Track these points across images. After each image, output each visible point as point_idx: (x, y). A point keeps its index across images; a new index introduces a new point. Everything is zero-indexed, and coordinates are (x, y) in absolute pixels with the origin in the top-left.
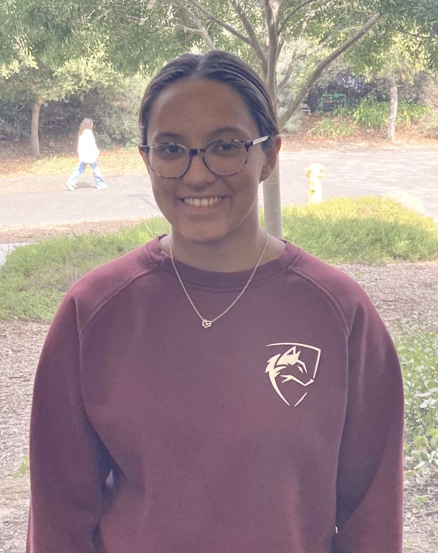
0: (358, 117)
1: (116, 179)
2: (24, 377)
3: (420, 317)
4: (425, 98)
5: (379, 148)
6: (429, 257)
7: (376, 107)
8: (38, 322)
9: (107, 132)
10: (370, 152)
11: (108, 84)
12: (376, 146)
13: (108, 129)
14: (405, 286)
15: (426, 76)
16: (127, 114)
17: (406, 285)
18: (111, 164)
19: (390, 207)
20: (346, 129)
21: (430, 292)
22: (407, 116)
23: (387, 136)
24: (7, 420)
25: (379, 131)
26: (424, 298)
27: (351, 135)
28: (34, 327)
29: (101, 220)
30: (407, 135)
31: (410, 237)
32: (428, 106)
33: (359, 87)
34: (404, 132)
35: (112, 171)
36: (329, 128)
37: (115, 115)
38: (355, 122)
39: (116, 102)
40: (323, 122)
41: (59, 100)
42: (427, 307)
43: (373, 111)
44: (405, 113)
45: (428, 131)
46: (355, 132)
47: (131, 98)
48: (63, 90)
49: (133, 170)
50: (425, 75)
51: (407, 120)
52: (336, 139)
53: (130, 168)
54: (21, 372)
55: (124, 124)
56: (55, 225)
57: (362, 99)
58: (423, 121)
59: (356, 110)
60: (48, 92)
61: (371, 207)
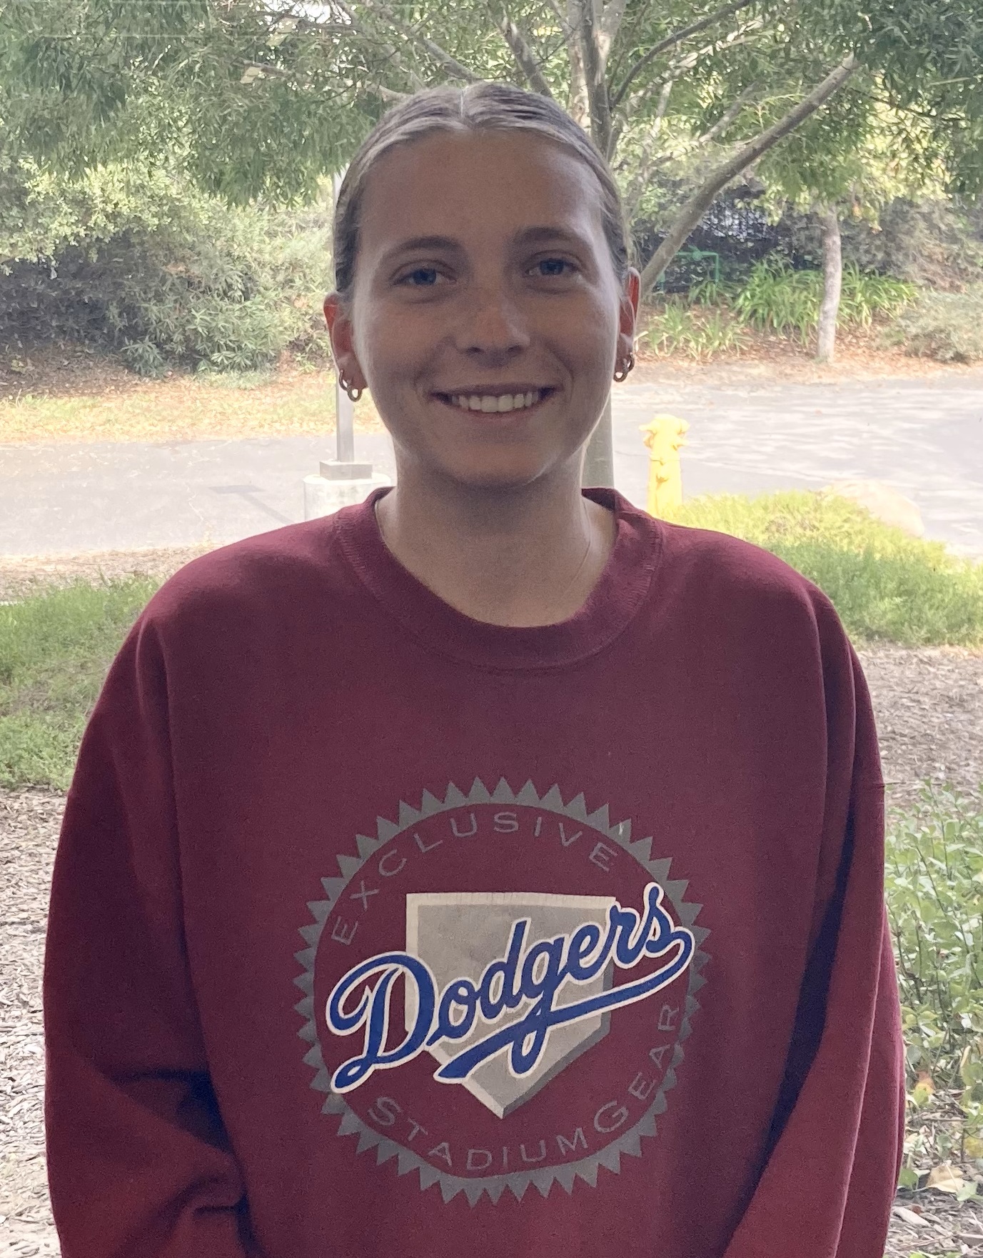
0: (748, 308)
1: (177, 448)
2: (32, 923)
3: (952, 776)
4: (903, 263)
5: (800, 379)
6: (948, 636)
7: (791, 282)
8: (42, 790)
9: (153, 336)
10: (778, 389)
11: (157, 223)
12: (791, 375)
13: (155, 329)
14: (902, 705)
15: (908, 212)
16: (201, 295)
17: (904, 700)
18: (164, 413)
19: (844, 518)
20: (721, 334)
21: (962, 718)
22: (863, 304)
23: (817, 351)
24: (10, 1023)
25: (799, 339)
26: (953, 732)
27: (734, 347)
28: (35, 802)
29: (151, 548)
30: (865, 349)
31: (902, 588)
32: (913, 282)
33: (749, 234)
34: (857, 343)
35: (167, 429)
36: (681, 332)
37: (171, 297)
38: (741, 319)
39: (176, 265)
40: (666, 316)
41: (39, 259)
42: (964, 754)
43: (785, 292)
44: (859, 297)
45: (913, 340)
46: (742, 342)
47: (211, 255)
48: (49, 234)
49: (219, 427)
50: (906, 208)
51: (864, 314)
52: (697, 358)
53: (210, 424)
54: (23, 911)
55: (194, 317)
56: (42, 558)
57: (758, 265)
58: (902, 317)
59: (743, 291)
60: (12, 241)
61: (799, 517)
